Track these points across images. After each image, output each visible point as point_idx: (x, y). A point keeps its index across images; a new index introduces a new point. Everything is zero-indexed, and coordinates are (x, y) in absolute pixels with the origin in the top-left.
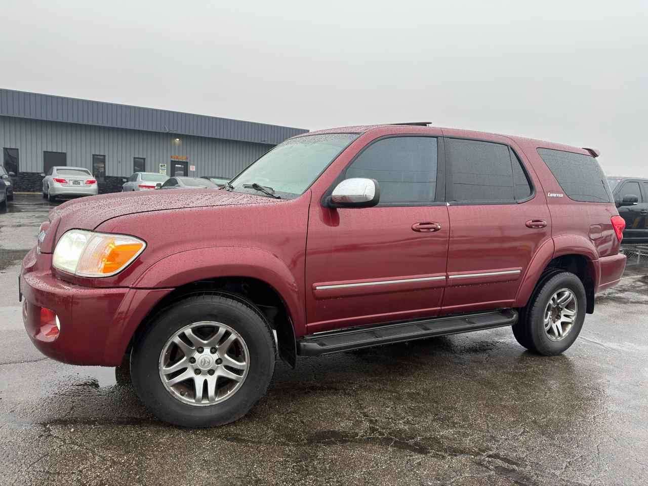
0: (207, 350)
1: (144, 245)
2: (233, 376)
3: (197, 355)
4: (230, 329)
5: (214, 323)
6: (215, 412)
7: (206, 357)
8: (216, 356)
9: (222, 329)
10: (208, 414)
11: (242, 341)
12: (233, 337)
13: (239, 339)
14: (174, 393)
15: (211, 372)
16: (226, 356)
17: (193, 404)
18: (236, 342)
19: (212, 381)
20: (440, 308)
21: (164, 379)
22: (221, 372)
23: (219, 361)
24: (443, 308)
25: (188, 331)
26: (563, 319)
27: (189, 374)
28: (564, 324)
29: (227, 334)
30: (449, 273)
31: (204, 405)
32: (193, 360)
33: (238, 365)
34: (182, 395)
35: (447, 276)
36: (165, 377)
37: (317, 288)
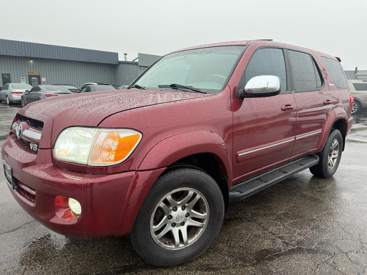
0: (179, 209)
1: (141, 136)
2: (197, 224)
3: (173, 213)
4: (196, 191)
5: (185, 189)
6: (190, 252)
7: (179, 213)
8: (185, 212)
9: (191, 193)
10: (185, 254)
11: (204, 199)
12: (198, 197)
13: (202, 198)
14: (160, 244)
15: (183, 224)
16: (192, 211)
17: (174, 249)
18: (200, 201)
19: (184, 230)
20: (289, 158)
21: (154, 236)
22: (190, 222)
23: (188, 215)
24: (290, 158)
25: (169, 197)
26: (333, 156)
27: (169, 228)
28: (333, 159)
29: (195, 195)
30: (296, 136)
31: (181, 248)
32: (170, 217)
33: (202, 216)
34: (165, 244)
35: (295, 138)
36: (154, 234)
37: (240, 155)
